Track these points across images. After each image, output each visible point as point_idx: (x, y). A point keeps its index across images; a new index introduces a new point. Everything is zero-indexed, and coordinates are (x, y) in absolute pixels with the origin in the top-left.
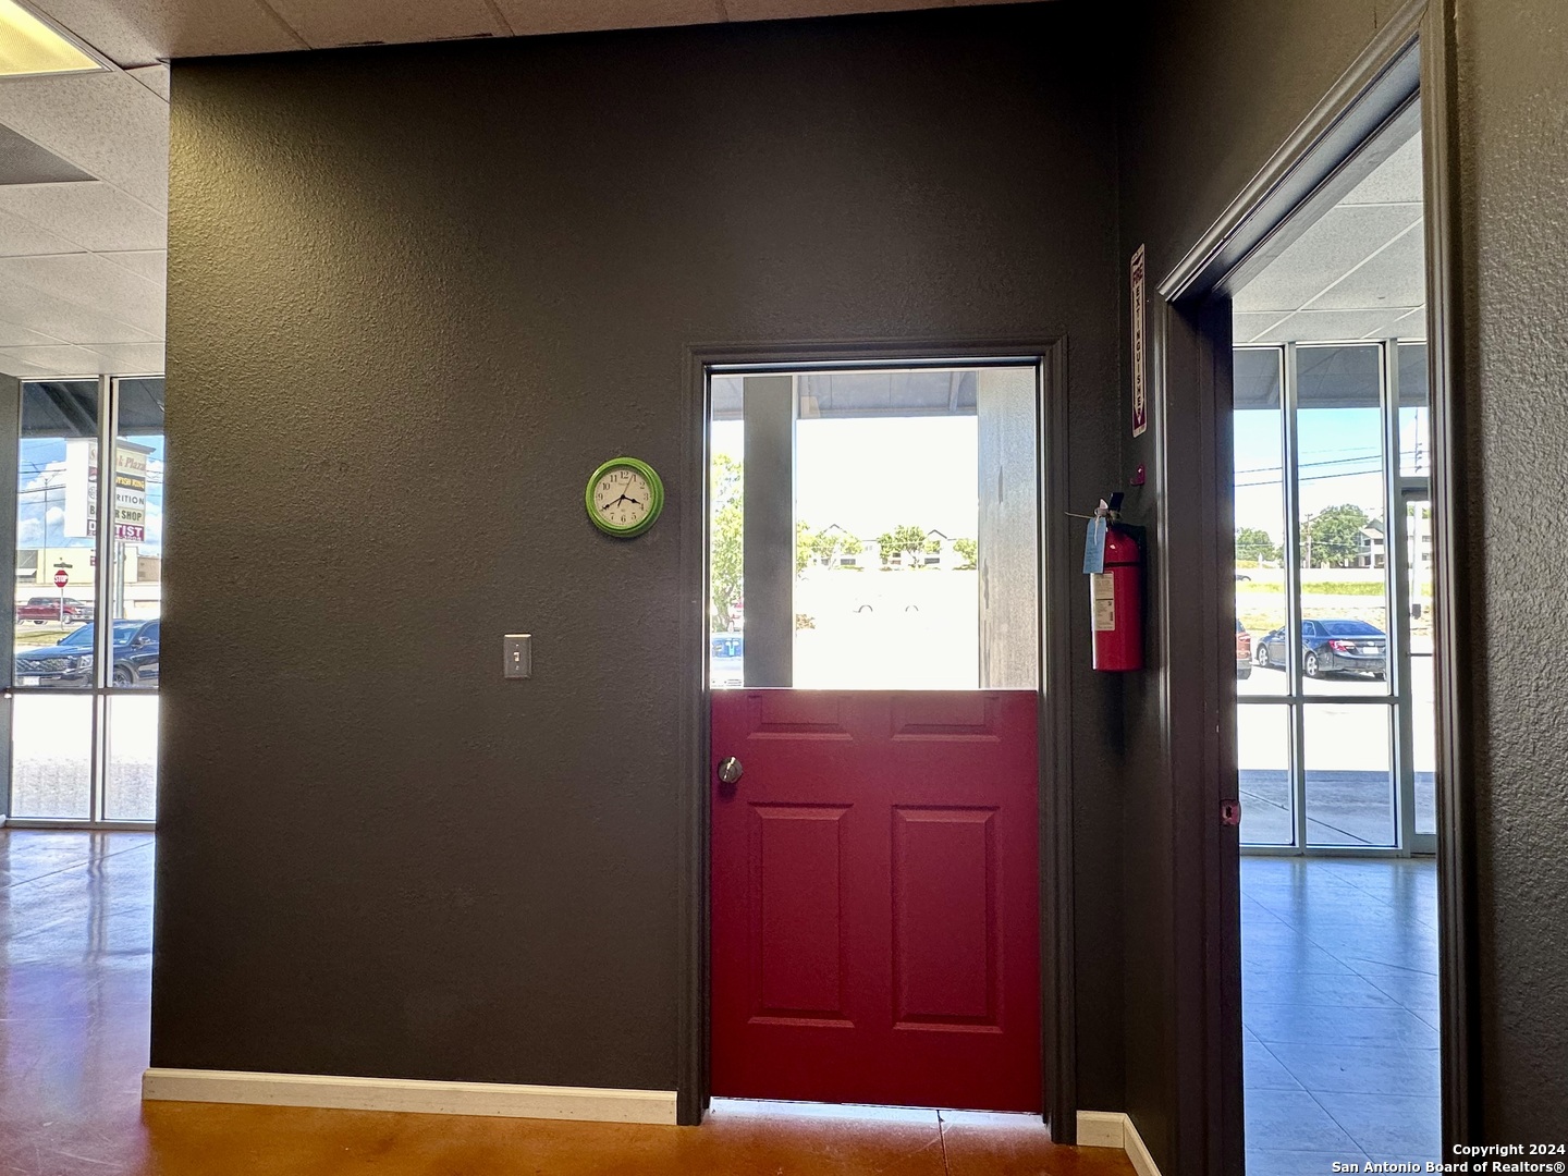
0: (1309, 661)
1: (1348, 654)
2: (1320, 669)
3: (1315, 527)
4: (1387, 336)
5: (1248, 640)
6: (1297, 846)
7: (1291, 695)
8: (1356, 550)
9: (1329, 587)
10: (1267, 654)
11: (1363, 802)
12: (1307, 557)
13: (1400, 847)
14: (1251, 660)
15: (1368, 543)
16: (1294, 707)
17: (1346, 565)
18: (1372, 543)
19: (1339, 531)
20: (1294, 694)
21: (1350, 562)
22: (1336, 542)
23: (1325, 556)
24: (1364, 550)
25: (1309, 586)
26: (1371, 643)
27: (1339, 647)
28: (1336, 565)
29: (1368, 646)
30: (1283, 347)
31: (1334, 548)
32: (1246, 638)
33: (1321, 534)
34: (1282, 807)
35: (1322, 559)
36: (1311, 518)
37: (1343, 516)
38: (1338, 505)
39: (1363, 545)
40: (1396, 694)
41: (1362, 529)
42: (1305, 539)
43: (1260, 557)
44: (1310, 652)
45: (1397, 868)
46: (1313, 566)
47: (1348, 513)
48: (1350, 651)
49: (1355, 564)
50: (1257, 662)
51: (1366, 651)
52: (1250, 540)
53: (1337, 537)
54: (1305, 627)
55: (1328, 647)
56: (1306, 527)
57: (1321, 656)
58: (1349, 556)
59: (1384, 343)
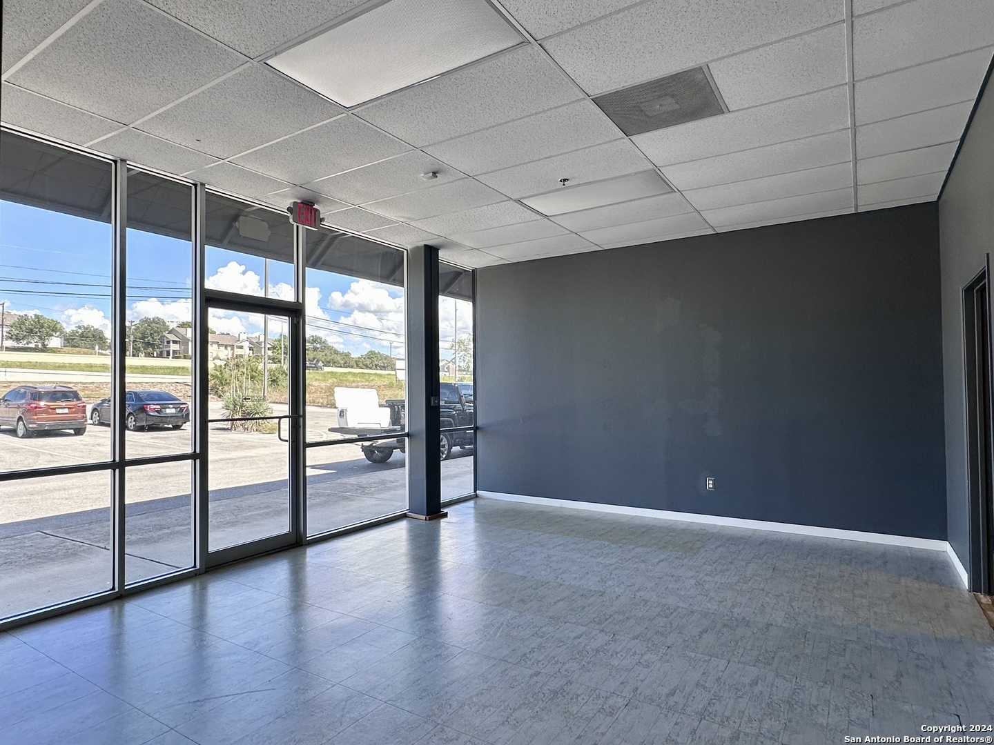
0: (130, 420)
1: (156, 414)
2: (137, 425)
3: (135, 330)
4: (199, 179)
5: (84, 406)
6: (117, 590)
7: (114, 460)
8: (161, 346)
9: (144, 370)
10: (98, 416)
11: (169, 528)
12: (130, 348)
13: (198, 567)
14: (86, 421)
15: (168, 342)
16: (117, 471)
17: (155, 355)
18: (171, 343)
19: (151, 334)
20: (117, 459)
21: (157, 354)
22: (149, 340)
23: (142, 349)
24: (166, 347)
25: (130, 368)
26: (171, 406)
27: (150, 409)
28: (149, 355)
29: (169, 408)
30: (115, 162)
31: (148, 345)
32: (82, 404)
33: (140, 335)
34: (105, 548)
35: (139, 351)
36: (133, 324)
37: (154, 325)
38: (151, 316)
39: (166, 344)
40: (198, 451)
41: (166, 334)
42: (129, 337)
43: (97, 347)
44: (130, 414)
45: (195, 587)
46: (134, 355)
47: (157, 323)
48: (157, 412)
49: (160, 355)
50: (91, 422)
51: (168, 411)
52: (90, 335)
53: (149, 338)
54: (127, 396)
55: (143, 410)
56: (130, 329)
57: (139, 416)
58: (157, 350)
59: (195, 185)
